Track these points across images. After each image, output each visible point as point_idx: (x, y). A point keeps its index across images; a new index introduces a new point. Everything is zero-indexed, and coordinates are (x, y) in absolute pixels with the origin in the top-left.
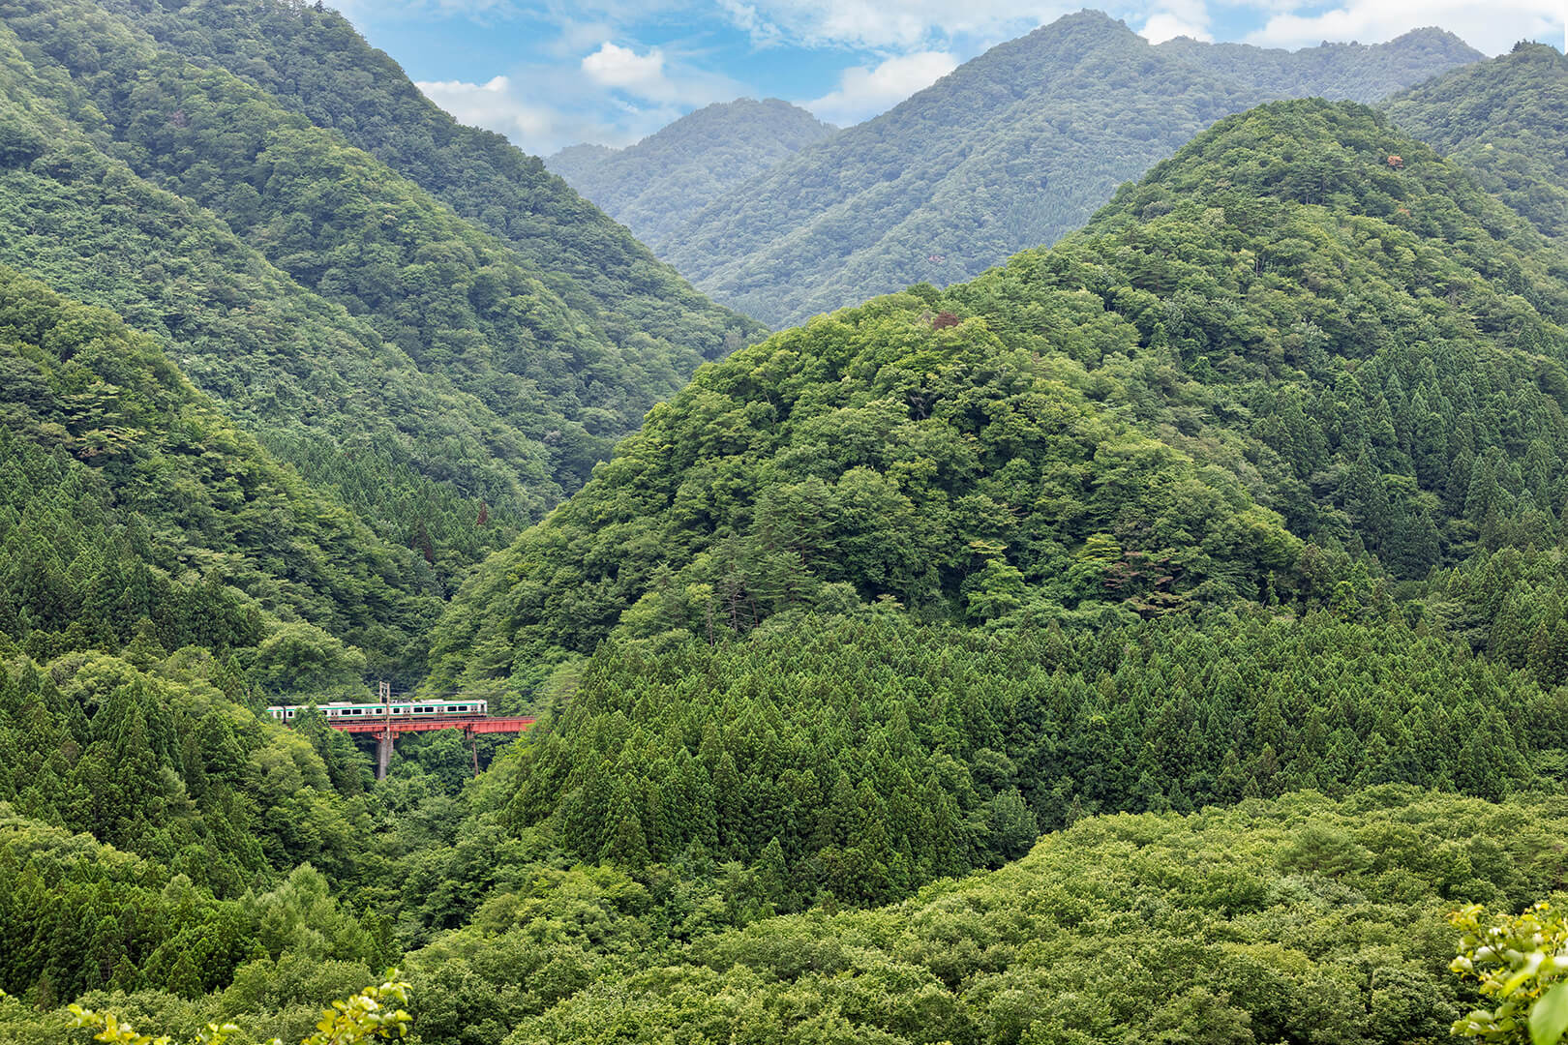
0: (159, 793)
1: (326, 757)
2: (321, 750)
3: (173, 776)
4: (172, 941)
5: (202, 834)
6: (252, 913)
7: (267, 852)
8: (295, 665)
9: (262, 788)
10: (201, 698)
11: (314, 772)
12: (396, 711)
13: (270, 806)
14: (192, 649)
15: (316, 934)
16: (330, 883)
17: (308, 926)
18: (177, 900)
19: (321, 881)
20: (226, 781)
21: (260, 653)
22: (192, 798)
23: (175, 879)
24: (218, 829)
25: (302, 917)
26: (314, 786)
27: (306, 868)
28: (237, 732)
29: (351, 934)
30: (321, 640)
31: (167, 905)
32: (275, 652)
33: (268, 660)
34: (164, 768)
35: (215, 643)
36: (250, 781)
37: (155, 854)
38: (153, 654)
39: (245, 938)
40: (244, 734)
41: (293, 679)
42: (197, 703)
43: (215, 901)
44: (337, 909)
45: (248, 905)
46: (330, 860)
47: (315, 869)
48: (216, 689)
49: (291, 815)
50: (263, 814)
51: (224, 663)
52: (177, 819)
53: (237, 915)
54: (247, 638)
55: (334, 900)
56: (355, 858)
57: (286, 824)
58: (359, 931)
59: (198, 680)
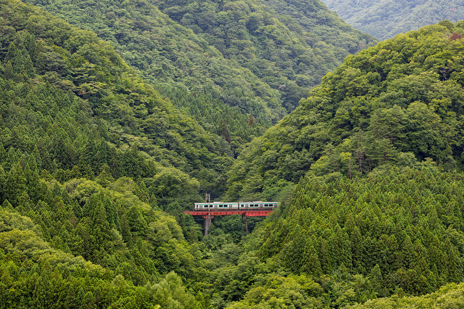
0: (111, 240)
1: (182, 226)
2: (180, 223)
3: (117, 233)
4: (115, 303)
5: (128, 258)
6: (150, 292)
7: (156, 266)
8: (169, 186)
9: (154, 238)
10: (129, 199)
11: (177, 232)
13: (158, 246)
14: (125, 178)
15: (176, 302)
16: (183, 280)
17: (173, 298)
18: (118, 285)
19: (179, 279)
20: (139, 235)
21: (154, 180)
22: (125, 242)
23: (117, 276)
24: (136, 256)
25: (170, 294)
26: (177, 238)
27: (173, 273)
28: (144, 214)
29: (191, 302)
30: (180, 175)
31: (114, 288)
32: (160, 180)
33: (157, 183)
34: (113, 229)
35: (135, 175)
36: (150, 236)
37: (109, 266)
38: (108, 180)
39: (147, 303)
40: (147, 215)
41: (168, 192)
42: (127, 202)
43: (134, 287)
44: (186, 291)
45: (148, 288)
46: (183, 270)
47: (176, 274)
48: (135, 196)
49: (167, 251)
50: (155, 250)
51: (139, 184)
52: (119, 251)
53: (143, 293)
54: (149, 174)
55: (184, 287)
56: (194, 269)
57: (165, 255)
58: (195, 301)
59: (127, 191)
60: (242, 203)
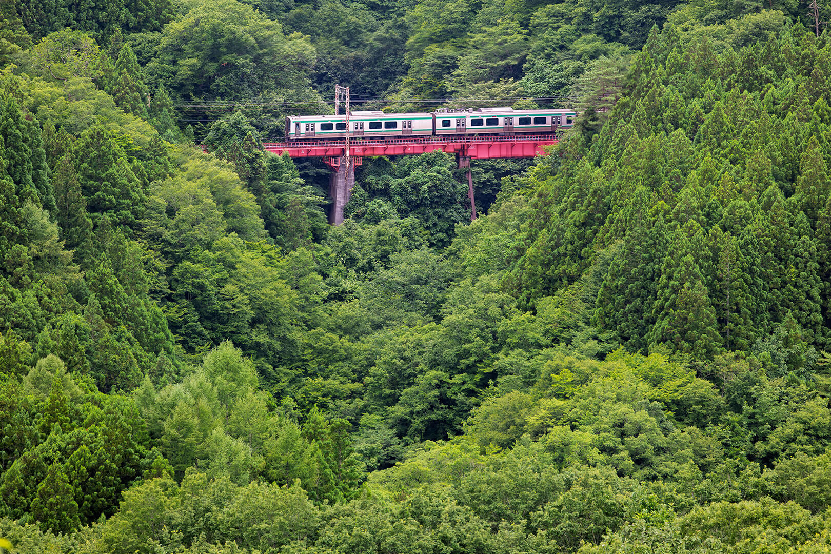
0: (21, 240)
1: (257, 192)
2: (251, 182)
3: (41, 216)
4: (37, 450)
5: (80, 298)
6: (152, 412)
7: (174, 326)
8: (214, 59)
9: (167, 235)
10: (80, 105)
11: (241, 213)
12: (446, 123)
13: (179, 260)
14: (66, 33)
15: (239, 444)
16: (262, 372)
17: (229, 432)
18: (45, 391)
19: (248, 368)
20: (115, 224)
21: (164, 41)
22: (67, 247)
23: (42, 362)
24: (104, 292)
25: (219, 420)
26: (240, 232)
27: (227, 349)
28: (131, 155)
29: (287, 446)
30: (251, 23)
31: (31, 398)
32: (185, 40)
33: (177, 51)
34: (29, 204)
35: (102, 25)
36: (150, 225)
37: (16, 326)
38: (13, 40)
39: (141, 448)
40: (141, 157)
41: (211, 79)
42: (75, 112)
43: (99, 395)
44: (271, 409)
45: (146, 400)
46: (263, 339)
47: (239, 352)
48: (102, 93)
49: (207, 275)
50: (169, 271)
51: (114, 54)
52: (47, 277)
53: (129, 415)
54: (147, 20)
55: (265, 395)
56: (299, 336)
57: (201, 287)
58: (300, 442)
59: (76, 79)
60: (446, 115)
